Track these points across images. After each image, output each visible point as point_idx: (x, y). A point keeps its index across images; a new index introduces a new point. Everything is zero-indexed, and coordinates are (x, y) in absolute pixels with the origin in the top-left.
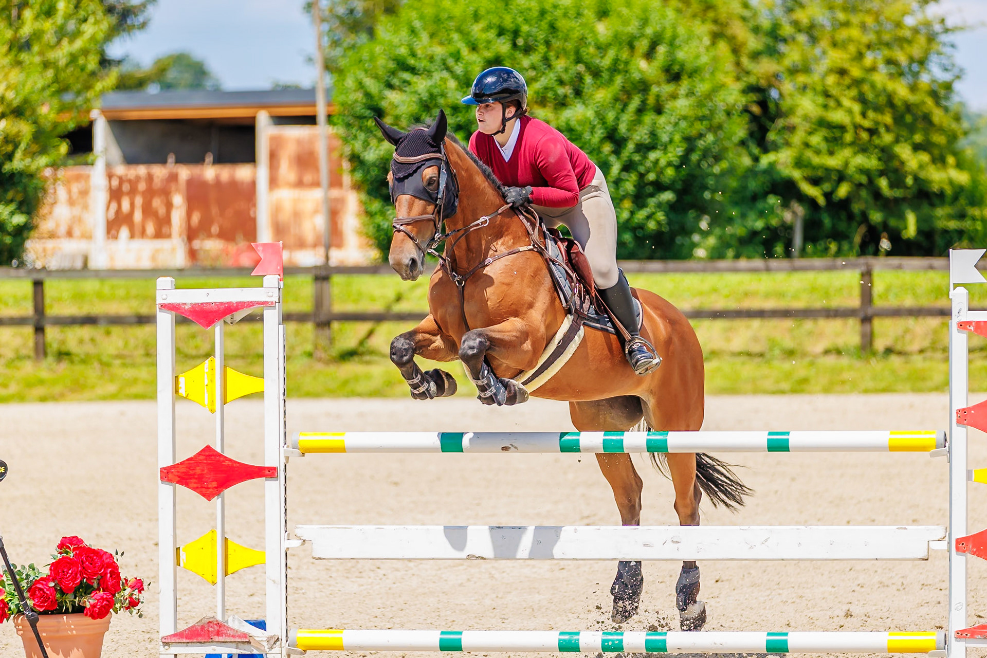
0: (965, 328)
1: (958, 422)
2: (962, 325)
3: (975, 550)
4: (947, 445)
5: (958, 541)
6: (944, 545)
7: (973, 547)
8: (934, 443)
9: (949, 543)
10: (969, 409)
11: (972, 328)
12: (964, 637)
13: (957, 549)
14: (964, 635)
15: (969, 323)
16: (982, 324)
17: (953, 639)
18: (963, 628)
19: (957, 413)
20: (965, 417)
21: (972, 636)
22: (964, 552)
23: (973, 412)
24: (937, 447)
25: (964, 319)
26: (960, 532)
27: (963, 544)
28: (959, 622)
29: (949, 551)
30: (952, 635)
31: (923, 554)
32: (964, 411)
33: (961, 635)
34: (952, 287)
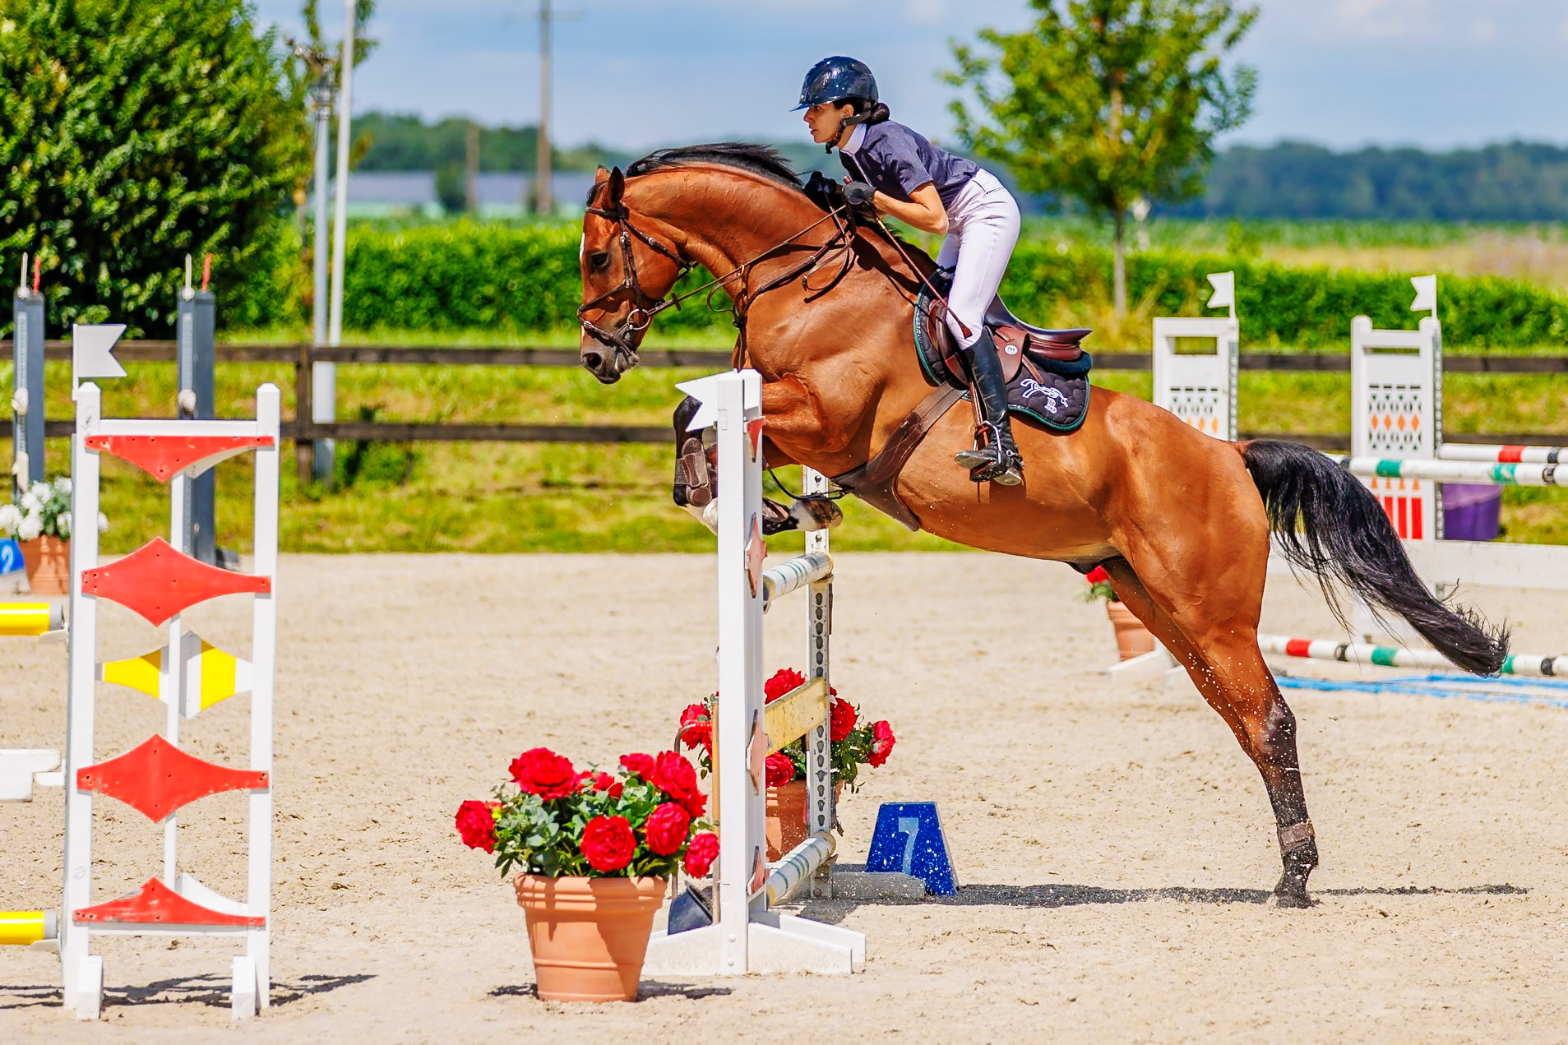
0: (97, 446)
1: (86, 590)
2: (93, 442)
3: (106, 786)
4: (66, 625)
5: (82, 773)
6: (57, 780)
7: (104, 782)
8: (45, 621)
9: (67, 777)
10: (101, 571)
11: (108, 446)
12: (89, 920)
13: (80, 784)
14: (87, 916)
15: (104, 439)
16: (124, 440)
17: (70, 923)
18: (86, 906)
19: (83, 576)
20: (95, 582)
21: (100, 918)
22: (90, 789)
23: (107, 574)
24: (51, 628)
25: (95, 433)
26: (84, 759)
27: (87, 778)
28: (79, 897)
29: (66, 788)
30: (70, 917)
31: (24, 793)
32: (93, 573)
33: (81, 916)
34: (76, 382)
